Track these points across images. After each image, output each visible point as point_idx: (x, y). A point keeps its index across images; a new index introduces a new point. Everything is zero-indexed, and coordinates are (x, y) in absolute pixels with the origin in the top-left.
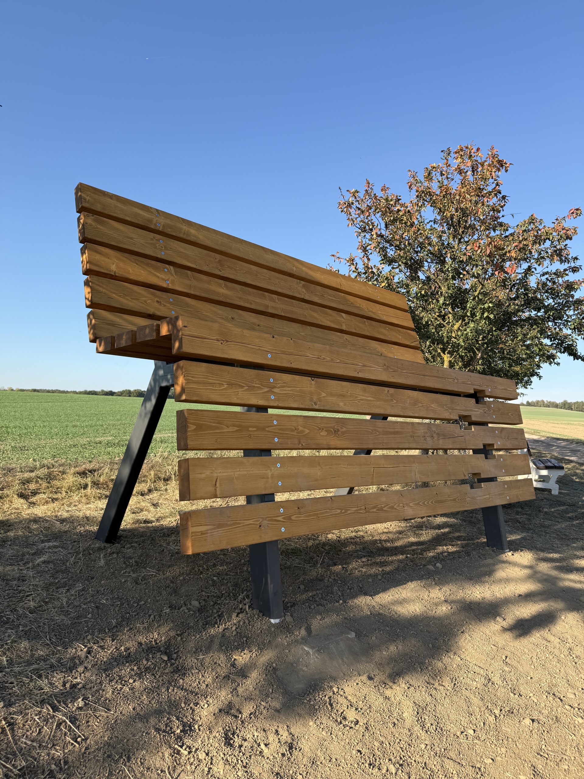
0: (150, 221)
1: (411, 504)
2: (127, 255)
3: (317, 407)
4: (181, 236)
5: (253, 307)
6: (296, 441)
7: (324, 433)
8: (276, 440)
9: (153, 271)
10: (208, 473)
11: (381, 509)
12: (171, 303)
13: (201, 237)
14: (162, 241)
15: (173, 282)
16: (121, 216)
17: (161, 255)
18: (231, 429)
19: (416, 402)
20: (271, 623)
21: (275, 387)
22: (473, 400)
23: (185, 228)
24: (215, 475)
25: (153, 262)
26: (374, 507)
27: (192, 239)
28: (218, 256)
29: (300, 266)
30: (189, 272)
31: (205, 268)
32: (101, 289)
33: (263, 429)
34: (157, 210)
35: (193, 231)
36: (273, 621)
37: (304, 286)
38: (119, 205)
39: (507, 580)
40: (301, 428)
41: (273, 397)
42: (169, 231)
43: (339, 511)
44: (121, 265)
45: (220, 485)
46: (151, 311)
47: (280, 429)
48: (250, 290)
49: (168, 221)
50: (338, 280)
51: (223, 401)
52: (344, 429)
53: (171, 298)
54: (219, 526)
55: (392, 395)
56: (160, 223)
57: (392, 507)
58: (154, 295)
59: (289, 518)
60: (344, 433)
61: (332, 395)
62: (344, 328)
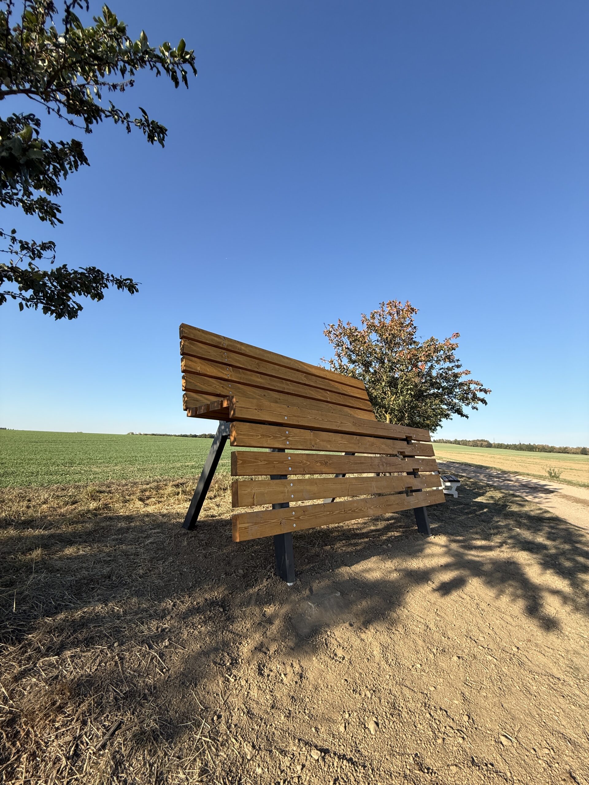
0: (220, 343)
1: (372, 507)
2: (206, 361)
3: (314, 448)
4: (237, 350)
5: (276, 388)
6: (302, 470)
7: (319, 464)
8: (290, 469)
9: (220, 370)
10: (249, 490)
11: (354, 511)
12: (230, 388)
13: (248, 351)
14: (226, 353)
15: (231, 376)
16: (204, 341)
17: (226, 361)
18: (263, 463)
19: (372, 444)
20: (288, 586)
21: (289, 437)
22: (406, 443)
23: (239, 346)
24: (254, 491)
25: (220, 365)
26: (350, 510)
27: (243, 352)
28: (257, 361)
29: (303, 365)
30: (240, 370)
31: (249, 368)
32: (191, 381)
33: (282, 462)
34: (224, 337)
35: (243, 348)
36: (289, 584)
37: (305, 376)
38: (203, 335)
39: (433, 555)
40: (305, 461)
41: (288, 443)
42: (230, 348)
43: (328, 513)
44: (203, 367)
45: (257, 498)
46: (218, 392)
47: (292, 462)
48: (275, 379)
49: (230, 343)
50: (325, 373)
51: (259, 445)
52: (331, 462)
53: (230, 385)
54: (256, 523)
55: (358, 440)
56: (225, 344)
57: (361, 510)
58: (221, 383)
59: (298, 518)
60: (330, 464)
61: (323, 441)
62: (329, 400)
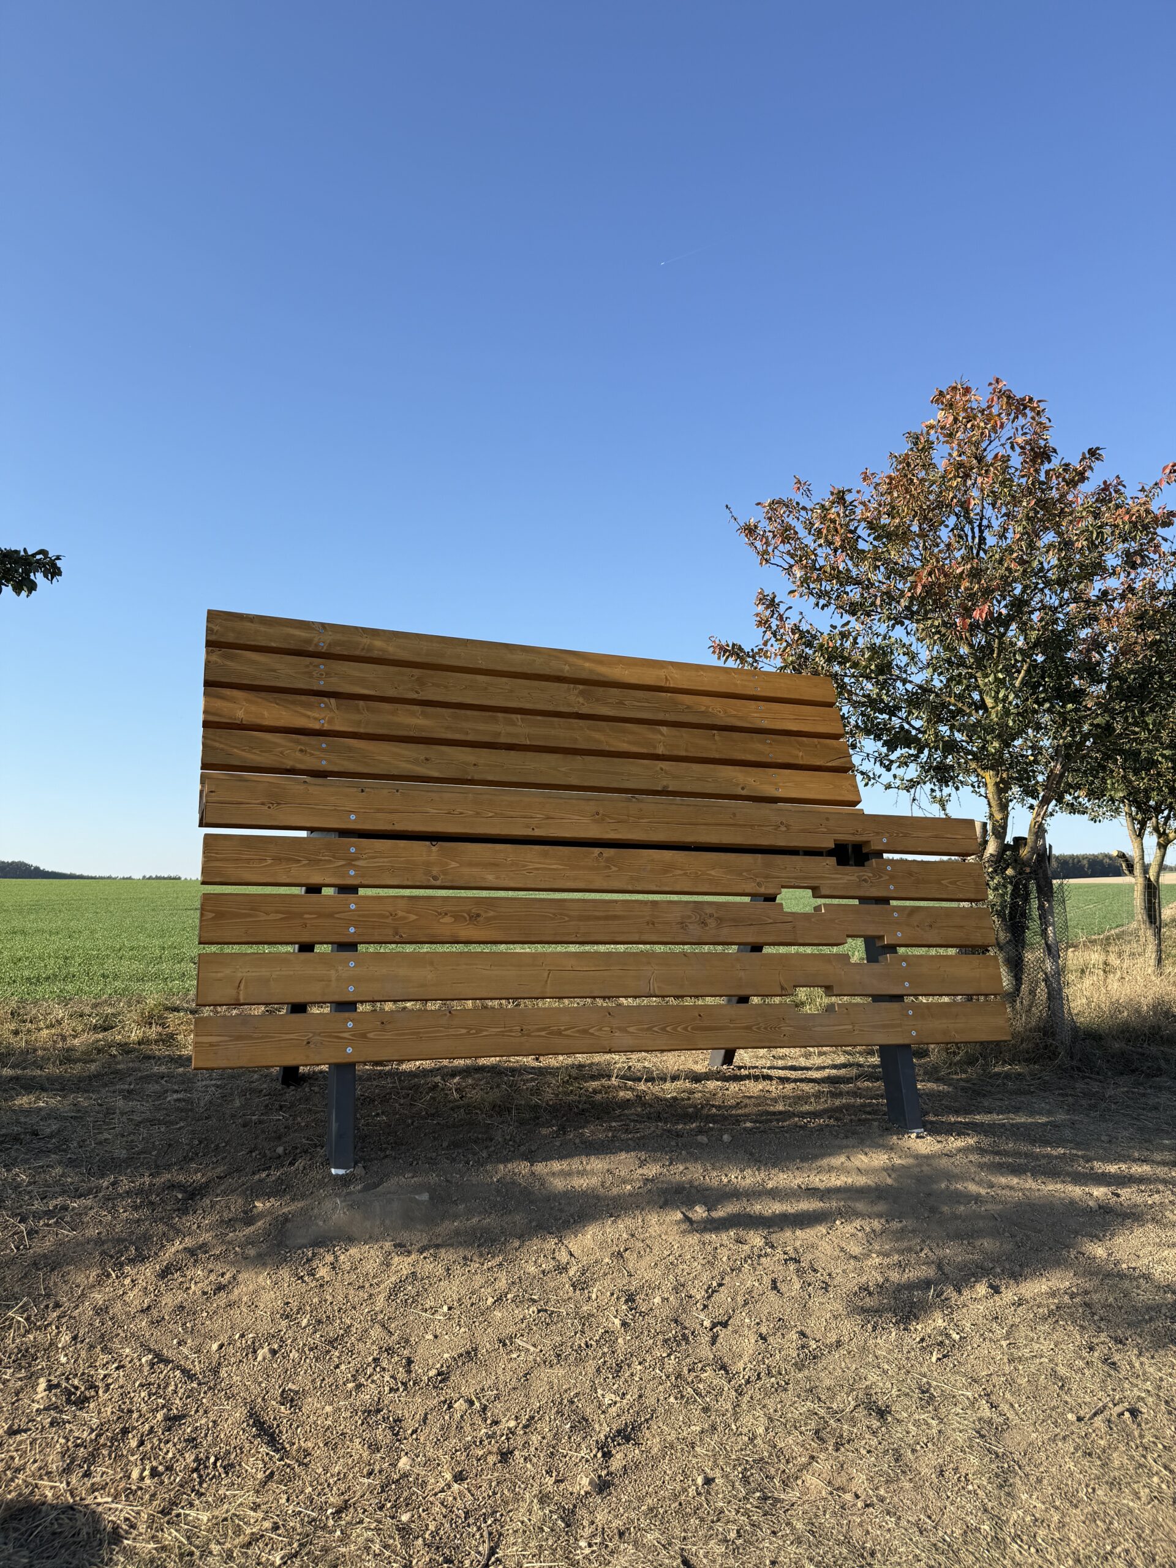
0: (309, 641)
1: (631, 1029)
2: (263, 694)
3: (438, 883)
4: (357, 653)
5: (469, 738)
7: (447, 919)
8: (352, 930)
9: (299, 709)
10: (228, 971)
11: (559, 1033)
12: (323, 750)
13: (391, 649)
14: (322, 665)
15: (330, 721)
16: (263, 644)
17: (321, 685)
18: (272, 917)
19: (667, 868)
20: (330, 1172)
21: (358, 859)
23: (366, 641)
24: (239, 975)
25: (303, 698)
26: (543, 1029)
27: (375, 654)
28: (417, 672)
29: (580, 662)
30: (361, 703)
31: (391, 693)
32: (217, 745)
35: (378, 643)
36: (333, 1171)
37: (581, 693)
38: (263, 629)
40: (400, 914)
41: (352, 873)
42: (337, 650)
43: (464, 1031)
44: (253, 708)
45: (246, 987)
46: (289, 764)
47: (359, 916)
48: (469, 713)
49: (339, 637)
50: (662, 673)
52: (491, 914)
53: (324, 743)
54: (239, 1038)
55: (607, 860)
56: (323, 643)
57: (585, 1032)
58: (298, 742)
59: (364, 1036)
60: (488, 919)
61: (471, 864)
62: (660, 750)
